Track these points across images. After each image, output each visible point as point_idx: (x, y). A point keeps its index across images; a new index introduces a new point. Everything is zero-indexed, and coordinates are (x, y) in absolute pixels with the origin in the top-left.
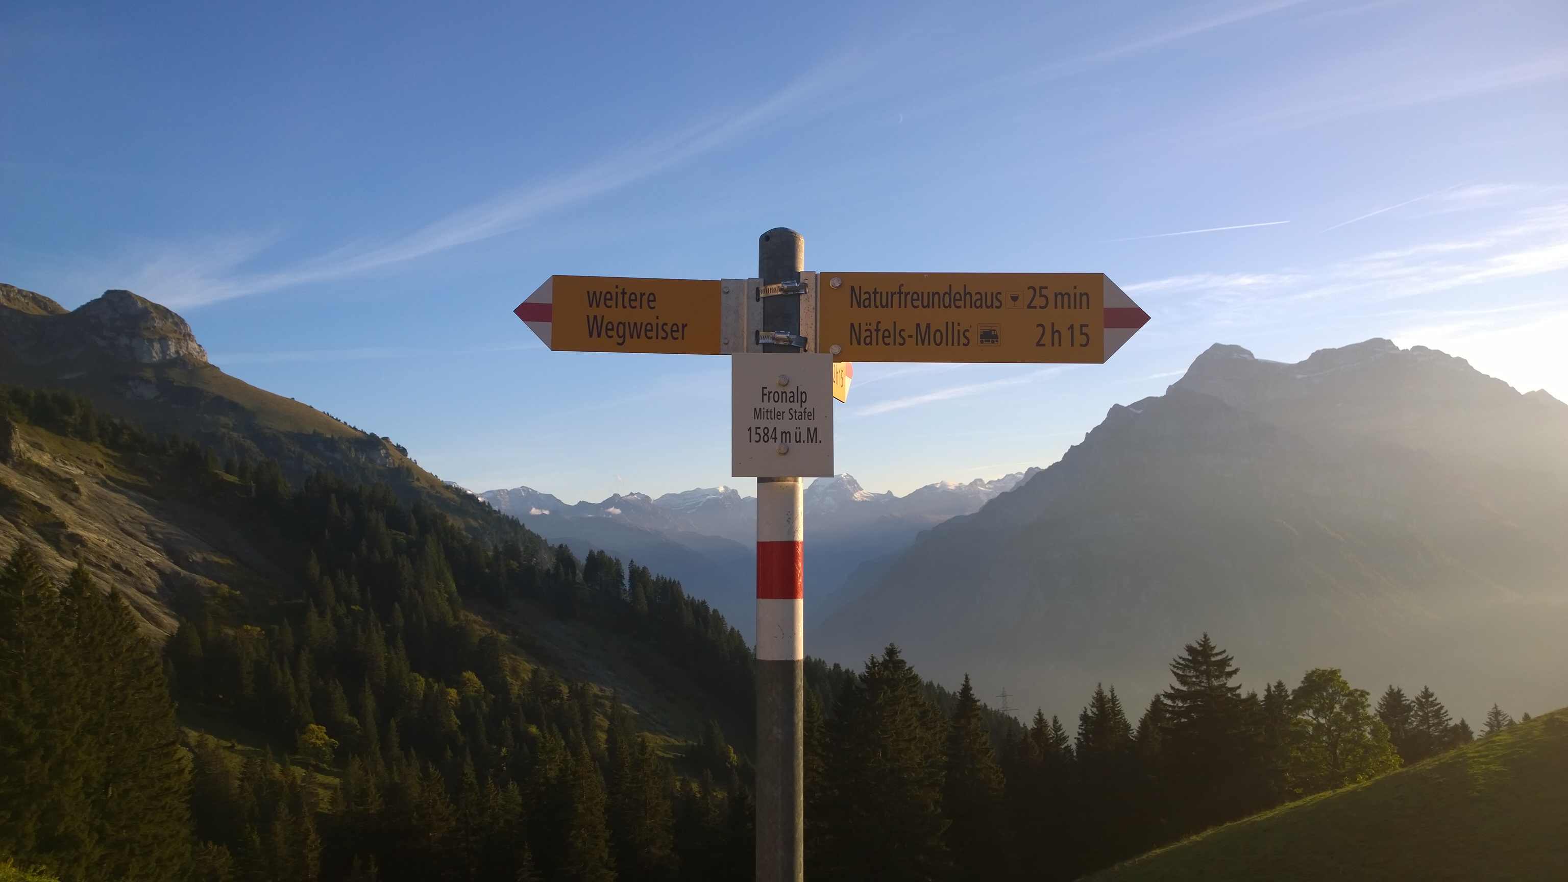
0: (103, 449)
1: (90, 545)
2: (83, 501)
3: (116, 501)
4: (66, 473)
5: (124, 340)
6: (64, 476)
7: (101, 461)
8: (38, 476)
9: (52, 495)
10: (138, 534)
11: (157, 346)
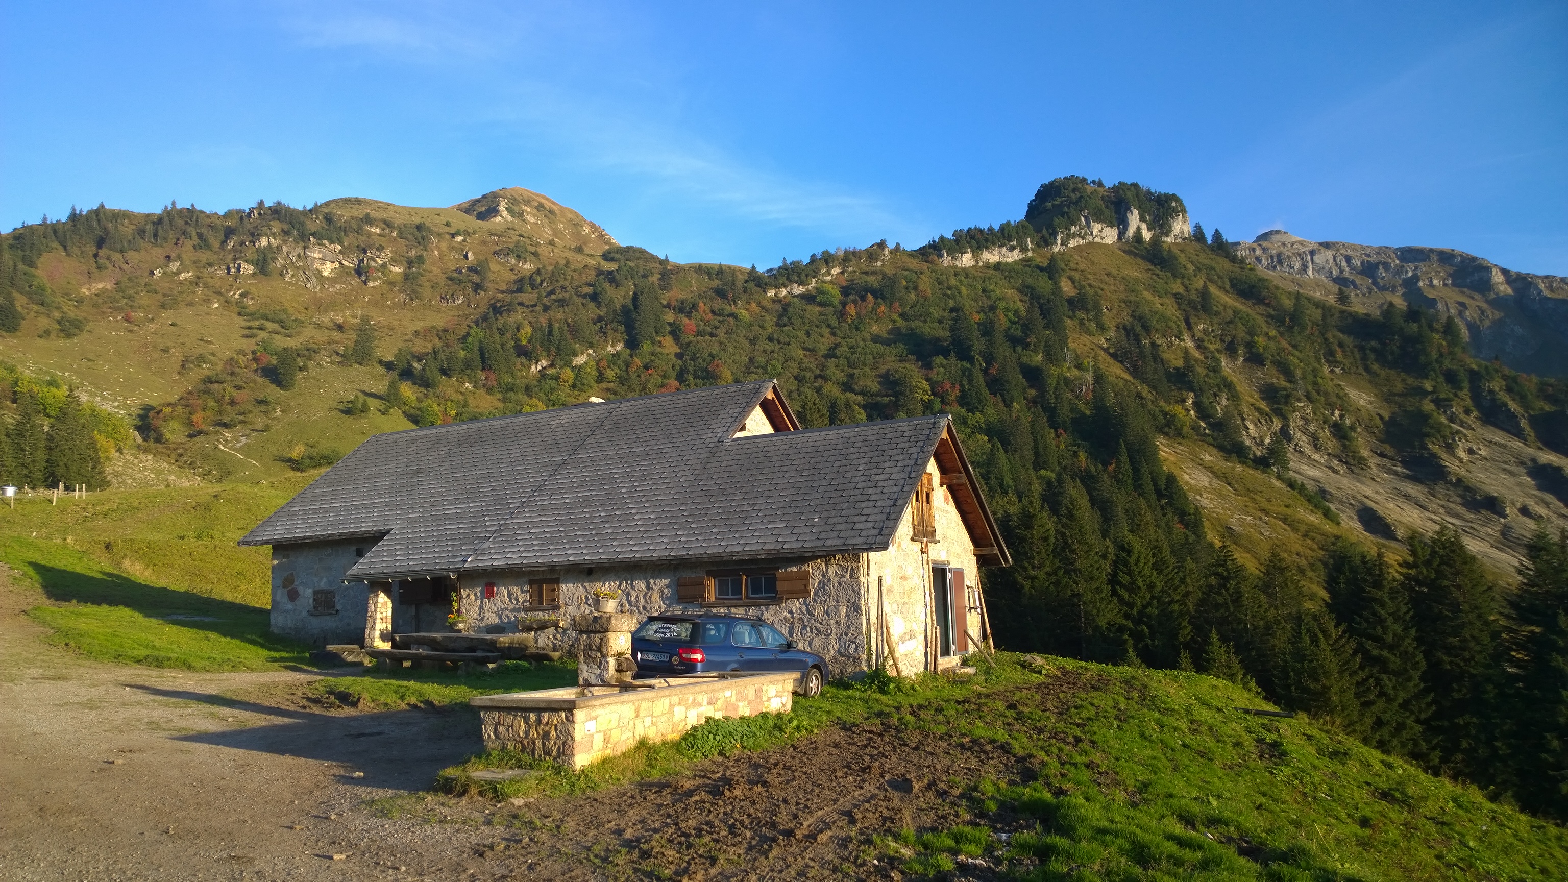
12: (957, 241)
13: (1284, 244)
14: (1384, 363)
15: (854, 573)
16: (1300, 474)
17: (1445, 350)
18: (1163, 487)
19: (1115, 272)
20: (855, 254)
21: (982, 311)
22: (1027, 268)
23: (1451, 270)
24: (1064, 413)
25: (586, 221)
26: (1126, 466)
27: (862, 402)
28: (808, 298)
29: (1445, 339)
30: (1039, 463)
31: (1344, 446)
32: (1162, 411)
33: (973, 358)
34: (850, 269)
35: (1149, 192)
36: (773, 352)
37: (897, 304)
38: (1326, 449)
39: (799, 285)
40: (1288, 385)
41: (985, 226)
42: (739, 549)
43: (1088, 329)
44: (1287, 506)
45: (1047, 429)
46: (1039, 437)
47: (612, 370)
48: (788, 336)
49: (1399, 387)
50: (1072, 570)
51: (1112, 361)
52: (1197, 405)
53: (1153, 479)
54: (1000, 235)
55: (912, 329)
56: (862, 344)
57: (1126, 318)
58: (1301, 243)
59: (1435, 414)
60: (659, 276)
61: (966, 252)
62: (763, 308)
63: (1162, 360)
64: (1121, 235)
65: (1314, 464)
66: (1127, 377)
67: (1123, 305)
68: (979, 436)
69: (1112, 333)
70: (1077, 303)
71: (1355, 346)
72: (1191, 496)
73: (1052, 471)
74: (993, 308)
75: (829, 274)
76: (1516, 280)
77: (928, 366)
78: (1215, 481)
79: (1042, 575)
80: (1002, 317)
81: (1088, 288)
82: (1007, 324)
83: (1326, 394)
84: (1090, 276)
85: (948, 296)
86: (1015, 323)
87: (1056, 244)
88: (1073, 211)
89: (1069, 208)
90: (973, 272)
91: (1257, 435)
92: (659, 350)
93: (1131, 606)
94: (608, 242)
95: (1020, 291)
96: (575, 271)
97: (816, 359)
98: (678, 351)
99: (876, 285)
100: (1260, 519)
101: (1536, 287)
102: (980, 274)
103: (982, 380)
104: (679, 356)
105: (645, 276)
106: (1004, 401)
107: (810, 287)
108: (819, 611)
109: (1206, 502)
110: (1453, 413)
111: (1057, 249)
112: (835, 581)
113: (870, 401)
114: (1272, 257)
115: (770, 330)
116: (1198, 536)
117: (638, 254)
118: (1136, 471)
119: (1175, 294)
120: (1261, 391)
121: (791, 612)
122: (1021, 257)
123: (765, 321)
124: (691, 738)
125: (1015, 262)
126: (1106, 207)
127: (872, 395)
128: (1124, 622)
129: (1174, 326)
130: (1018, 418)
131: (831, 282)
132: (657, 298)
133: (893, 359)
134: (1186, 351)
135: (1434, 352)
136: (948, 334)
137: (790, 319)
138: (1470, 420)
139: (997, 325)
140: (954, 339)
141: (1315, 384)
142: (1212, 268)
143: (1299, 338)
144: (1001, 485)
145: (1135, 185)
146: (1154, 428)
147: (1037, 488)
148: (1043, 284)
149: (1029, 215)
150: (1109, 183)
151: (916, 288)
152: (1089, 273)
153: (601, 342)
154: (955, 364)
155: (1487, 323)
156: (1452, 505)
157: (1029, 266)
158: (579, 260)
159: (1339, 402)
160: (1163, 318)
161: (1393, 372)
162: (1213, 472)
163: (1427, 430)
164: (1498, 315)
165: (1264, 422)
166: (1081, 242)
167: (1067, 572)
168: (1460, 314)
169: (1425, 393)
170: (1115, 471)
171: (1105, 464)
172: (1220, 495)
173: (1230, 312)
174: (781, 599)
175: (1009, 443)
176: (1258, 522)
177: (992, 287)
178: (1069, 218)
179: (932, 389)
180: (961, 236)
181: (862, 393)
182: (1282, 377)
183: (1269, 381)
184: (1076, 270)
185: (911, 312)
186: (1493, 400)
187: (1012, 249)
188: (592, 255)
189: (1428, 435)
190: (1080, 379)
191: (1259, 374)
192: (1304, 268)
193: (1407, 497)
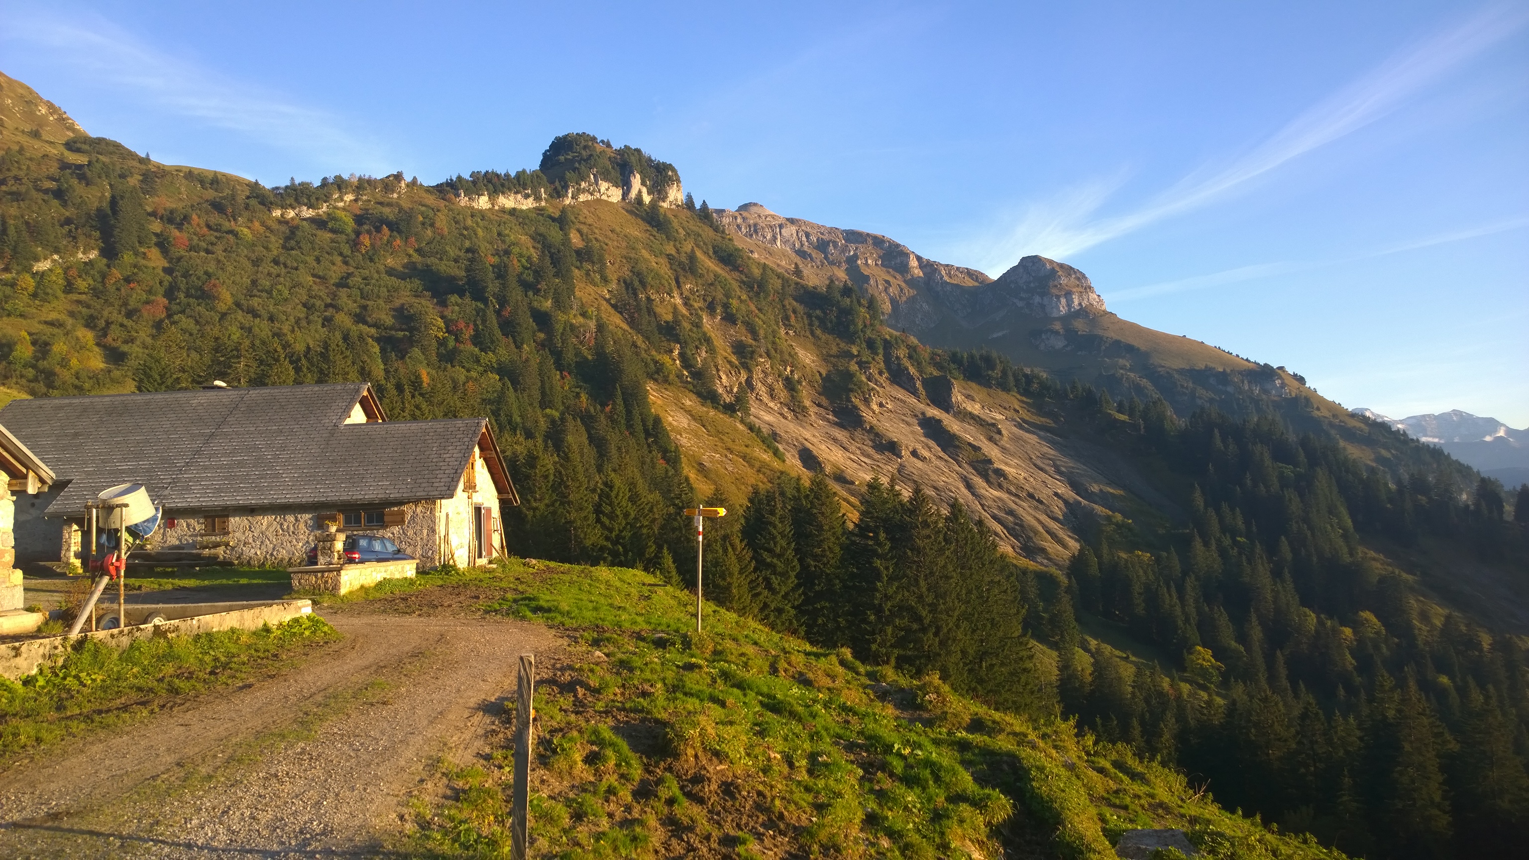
0: (1019, 397)
1: (1010, 478)
2: (1005, 442)
3: (1030, 441)
4: (992, 418)
5: (1037, 299)
6: (990, 421)
7: (1017, 408)
8: (972, 422)
9: (982, 437)
10: (1047, 468)
11: (1063, 301)
12: (474, 183)
13: (759, 216)
14: (825, 329)
15: (432, 511)
16: (759, 418)
17: (868, 322)
18: (651, 427)
19: (618, 229)
20: (370, 182)
21: (497, 254)
22: (540, 217)
23: (881, 253)
24: (569, 356)
25: (41, 99)
26: (621, 407)
27: (376, 335)
28: (319, 223)
29: (868, 313)
30: (545, 403)
31: (792, 396)
32: (653, 360)
33: (487, 299)
34: (365, 198)
35: (650, 160)
36: (278, 275)
37: (413, 239)
38: (779, 398)
39: (308, 208)
40: (754, 343)
41: (502, 171)
42: (361, 497)
43: (593, 280)
44: (747, 446)
45: (554, 371)
46: (546, 378)
47: (84, 280)
48: (296, 260)
49: (834, 350)
50: (566, 502)
51: (612, 311)
52: (682, 355)
53: (643, 420)
54: (515, 182)
55: (427, 266)
56: (376, 276)
57: (626, 272)
58: (773, 217)
59: (858, 373)
60: (141, 178)
61: (483, 195)
62: (268, 228)
63: (655, 313)
64: (625, 195)
65: (769, 410)
66: (625, 326)
67: (624, 261)
68: (490, 375)
69: (614, 286)
70: (584, 255)
71: (805, 314)
72: (673, 435)
73: (557, 410)
74: (507, 252)
75: (342, 200)
76: (926, 266)
77: (443, 303)
78: (693, 423)
79: (542, 506)
80: (515, 262)
81: (594, 242)
82: (520, 269)
83: (782, 352)
84: (596, 231)
85: (465, 236)
86: (527, 269)
87: (567, 197)
88: (583, 167)
89: (580, 164)
90: (490, 215)
91: (728, 385)
92: (143, 262)
93: (611, 530)
94: (71, 128)
95: (533, 238)
96: (31, 159)
97: (327, 287)
98: (167, 265)
99: (391, 217)
100: (726, 456)
101: (940, 273)
102: (496, 218)
103: (495, 322)
104: (168, 271)
105: (122, 176)
106: (515, 342)
107: (320, 211)
108: (410, 533)
109: (684, 441)
110: (871, 374)
111: (568, 201)
112: (421, 515)
113: (383, 334)
114: (750, 226)
115: (275, 252)
116: (676, 471)
117: (111, 148)
118: (629, 412)
119: (668, 255)
120: (732, 346)
121: (393, 534)
122: (534, 205)
123: (270, 242)
124: (380, 585)
125: (529, 209)
126: (613, 168)
127: (385, 329)
128: (605, 543)
129: (666, 284)
130: (527, 360)
131: (344, 209)
132: (140, 205)
133: (408, 294)
134: (675, 307)
135: (860, 324)
136: (463, 274)
137: (298, 242)
138: (882, 379)
139: (510, 269)
140: (469, 280)
141: (774, 343)
142: (699, 235)
143: (764, 303)
144: (510, 423)
145: (638, 151)
146: (645, 375)
147: (543, 424)
148: (554, 234)
149: (543, 164)
150: (617, 145)
151: (432, 225)
152: (596, 228)
153: (70, 248)
154: (470, 305)
155: (904, 299)
156: (865, 448)
157: (542, 215)
158: (36, 147)
159: (790, 360)
160: (657, 276)
161: (831, 337)
162: (691, 415)
163: (851, 386)
164: (913, 292)
165: (733, 374)
166: (590, 198)
167: (562, 504)
168: (886, 289)
169: (852, 356)
170: (611, 412)
171: (603, 405)
172: (696, 435)
173: (712, 275)
174: (387, 527)
175: (519, 383)
176: (724, 459)
177: (507, 232)
178: (580, 174)
179: (447, 327)
180: (478, 178)
181: (375, 325)
182: (749, 335)
183: (739, 338)
184: (584, 223)
185: (427, 249)
186: (899, 365)
187: (527, 196)
188: (51, 142)
189: (852, 390)
190: (584, 326)
191: (732, 332)
192: (774, 238)
193: (835, 440)
